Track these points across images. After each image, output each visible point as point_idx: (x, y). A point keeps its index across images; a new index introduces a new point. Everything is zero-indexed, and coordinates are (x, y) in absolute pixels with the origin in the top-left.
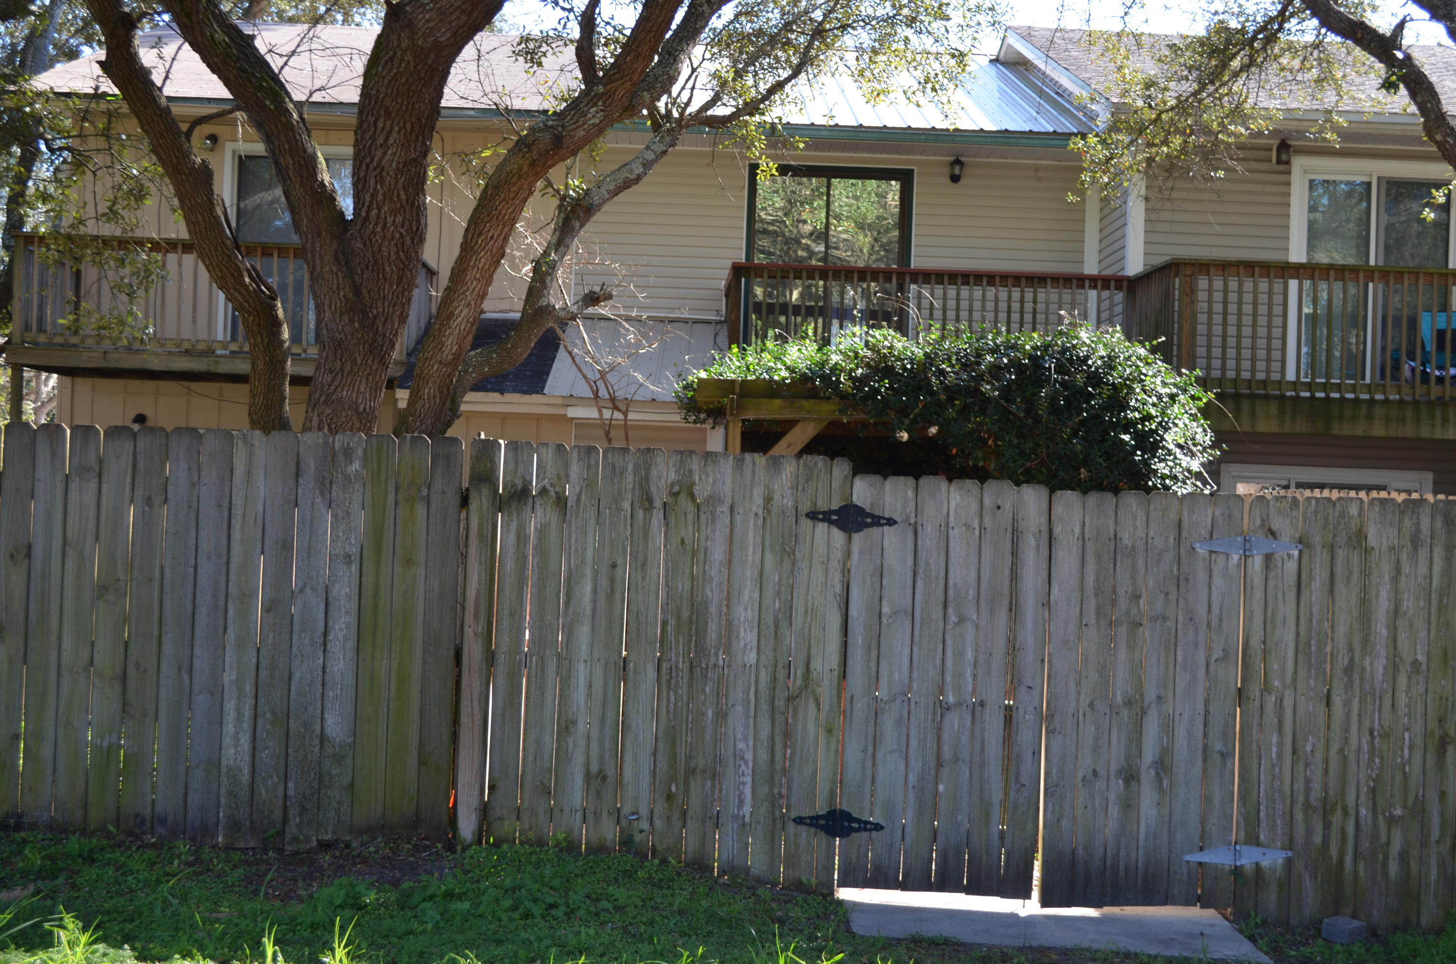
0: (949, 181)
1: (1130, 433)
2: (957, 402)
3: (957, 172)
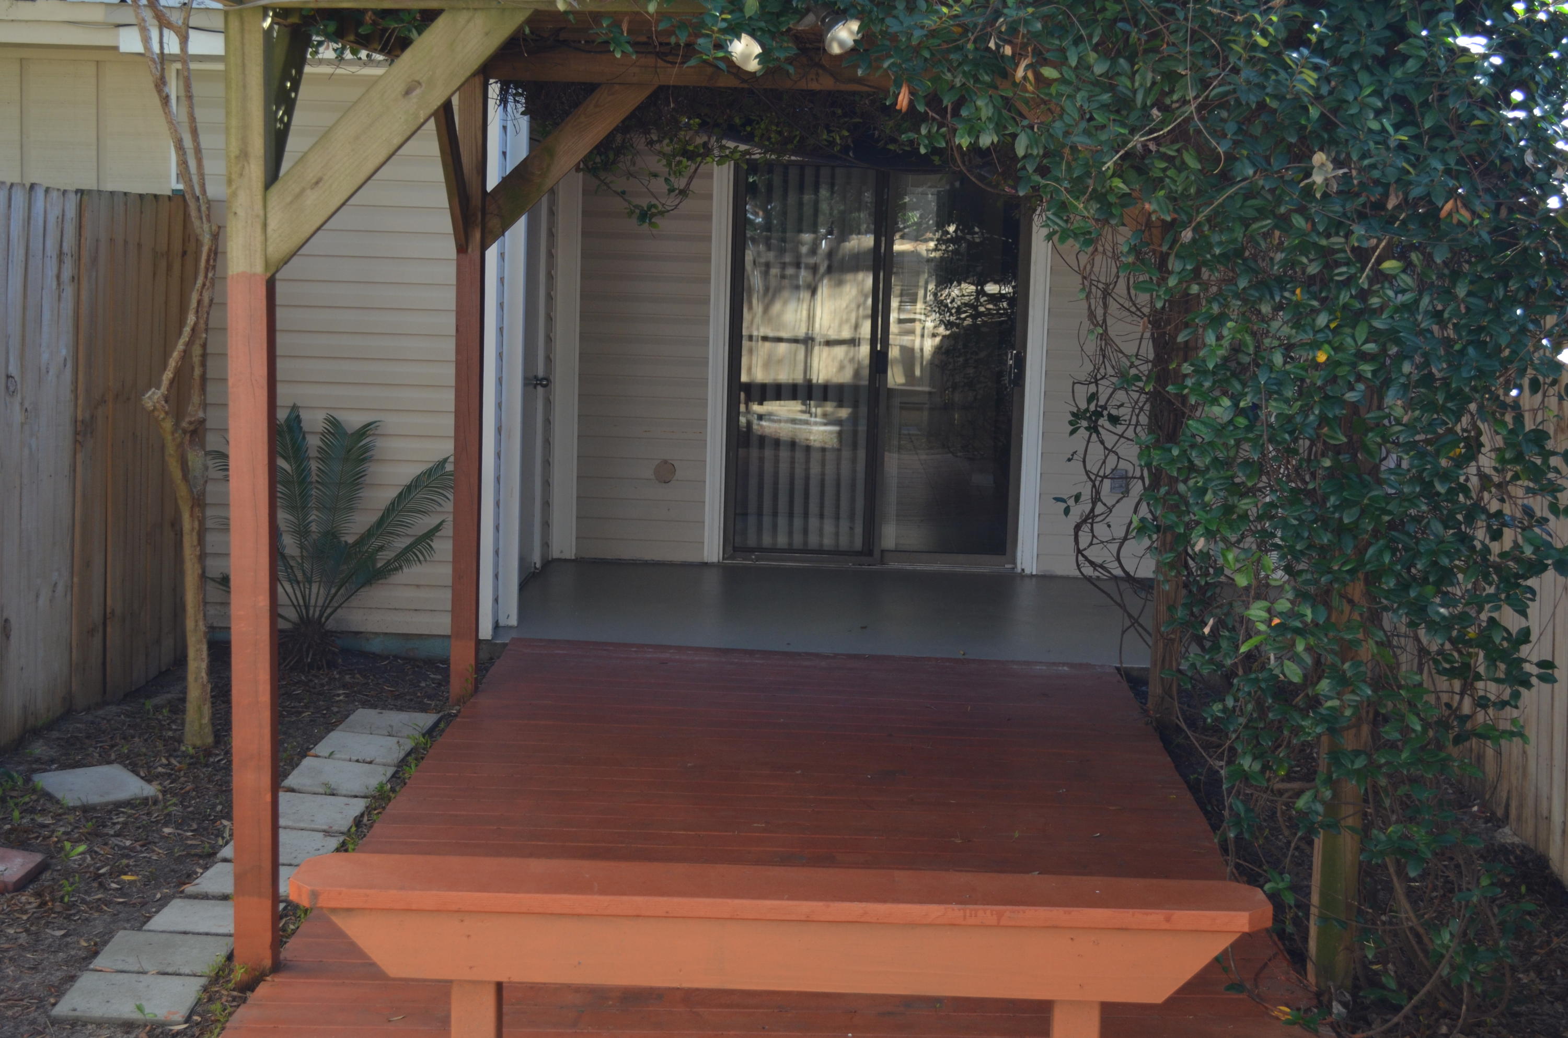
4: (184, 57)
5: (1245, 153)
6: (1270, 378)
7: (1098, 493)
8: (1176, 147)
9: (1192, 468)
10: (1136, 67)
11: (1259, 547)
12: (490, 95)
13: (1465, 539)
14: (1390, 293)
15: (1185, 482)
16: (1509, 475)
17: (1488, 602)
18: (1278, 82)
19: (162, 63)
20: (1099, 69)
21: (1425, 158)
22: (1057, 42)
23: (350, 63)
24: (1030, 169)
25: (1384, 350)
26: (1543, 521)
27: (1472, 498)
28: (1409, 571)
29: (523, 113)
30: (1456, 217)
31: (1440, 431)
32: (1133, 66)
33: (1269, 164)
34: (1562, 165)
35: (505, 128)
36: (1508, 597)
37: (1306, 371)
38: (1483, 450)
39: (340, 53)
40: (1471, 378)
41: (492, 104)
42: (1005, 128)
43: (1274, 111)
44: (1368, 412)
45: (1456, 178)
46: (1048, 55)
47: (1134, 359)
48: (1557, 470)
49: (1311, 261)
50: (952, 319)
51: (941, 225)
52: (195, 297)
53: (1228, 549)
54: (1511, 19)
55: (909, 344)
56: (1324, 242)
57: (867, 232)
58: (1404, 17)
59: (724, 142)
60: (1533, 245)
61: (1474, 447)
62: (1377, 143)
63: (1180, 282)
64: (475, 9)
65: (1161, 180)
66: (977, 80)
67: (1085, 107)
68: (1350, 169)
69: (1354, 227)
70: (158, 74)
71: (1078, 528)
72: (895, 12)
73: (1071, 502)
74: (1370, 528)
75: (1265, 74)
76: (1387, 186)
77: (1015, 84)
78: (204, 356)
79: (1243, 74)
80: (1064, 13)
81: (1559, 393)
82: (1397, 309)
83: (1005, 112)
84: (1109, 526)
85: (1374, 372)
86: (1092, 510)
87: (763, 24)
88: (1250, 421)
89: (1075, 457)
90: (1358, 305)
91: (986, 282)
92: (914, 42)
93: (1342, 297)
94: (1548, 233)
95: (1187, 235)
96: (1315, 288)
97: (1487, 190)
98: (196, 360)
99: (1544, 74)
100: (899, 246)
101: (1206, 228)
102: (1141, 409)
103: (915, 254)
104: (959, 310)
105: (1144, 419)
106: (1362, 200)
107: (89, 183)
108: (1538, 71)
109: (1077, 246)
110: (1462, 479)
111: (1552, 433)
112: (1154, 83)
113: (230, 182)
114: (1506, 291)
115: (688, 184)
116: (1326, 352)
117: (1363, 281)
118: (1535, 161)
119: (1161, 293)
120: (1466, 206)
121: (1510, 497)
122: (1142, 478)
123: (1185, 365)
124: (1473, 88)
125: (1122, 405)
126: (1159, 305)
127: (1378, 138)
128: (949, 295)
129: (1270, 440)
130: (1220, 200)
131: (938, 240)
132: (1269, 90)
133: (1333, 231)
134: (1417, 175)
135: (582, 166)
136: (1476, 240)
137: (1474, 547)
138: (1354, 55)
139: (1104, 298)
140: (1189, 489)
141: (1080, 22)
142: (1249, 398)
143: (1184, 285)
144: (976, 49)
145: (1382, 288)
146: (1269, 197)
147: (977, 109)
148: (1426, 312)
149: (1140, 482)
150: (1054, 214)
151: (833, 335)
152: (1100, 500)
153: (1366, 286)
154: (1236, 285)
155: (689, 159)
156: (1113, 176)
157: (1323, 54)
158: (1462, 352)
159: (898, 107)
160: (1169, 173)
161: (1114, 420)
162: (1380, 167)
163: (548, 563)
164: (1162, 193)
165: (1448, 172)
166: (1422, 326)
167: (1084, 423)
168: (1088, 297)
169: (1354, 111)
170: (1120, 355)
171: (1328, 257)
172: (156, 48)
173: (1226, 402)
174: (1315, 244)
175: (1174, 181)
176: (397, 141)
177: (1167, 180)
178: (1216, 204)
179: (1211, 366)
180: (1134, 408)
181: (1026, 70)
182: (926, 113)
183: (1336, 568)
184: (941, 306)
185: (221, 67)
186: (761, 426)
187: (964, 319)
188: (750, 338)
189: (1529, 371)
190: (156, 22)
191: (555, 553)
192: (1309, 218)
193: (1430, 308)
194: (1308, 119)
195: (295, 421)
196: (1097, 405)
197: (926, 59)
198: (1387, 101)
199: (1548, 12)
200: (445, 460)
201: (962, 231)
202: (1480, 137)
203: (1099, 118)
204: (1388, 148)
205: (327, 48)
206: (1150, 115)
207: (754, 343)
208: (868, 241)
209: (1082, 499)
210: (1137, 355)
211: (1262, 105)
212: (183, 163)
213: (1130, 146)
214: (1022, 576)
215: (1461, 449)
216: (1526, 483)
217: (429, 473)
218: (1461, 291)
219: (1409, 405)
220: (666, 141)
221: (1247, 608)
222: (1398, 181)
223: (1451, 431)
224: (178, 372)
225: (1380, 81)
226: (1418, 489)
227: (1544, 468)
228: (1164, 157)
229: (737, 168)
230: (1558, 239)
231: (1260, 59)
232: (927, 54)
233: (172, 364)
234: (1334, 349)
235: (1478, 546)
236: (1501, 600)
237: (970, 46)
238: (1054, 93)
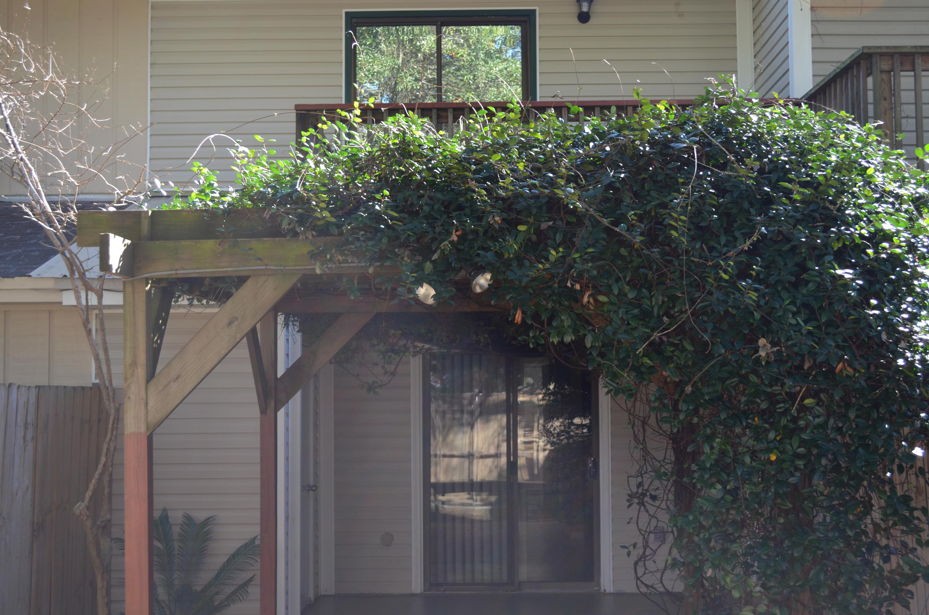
0: (576, 21)
1: (852, 266)
2: (522, 228)
3: (585, 9)
4: (100, 307)
5: (719, 340)
6: (743, 471)
7: (647, 542)
8: (679, 338)
9: (702, 527)
10: (653, 293)
11: (745, 573)
12: (279, 322)
13: (868, 563)
14: (810, 418)
15: (698, 535)
16: (891, 523)
17: (885, 601)
18: (735, 298)
19: (87, 311)
20: (631, 295)
21: (824, 339)
22: (606, 281)
23: (196, 306)
24: (595, 354)
25: (810, 452)
26: (914, 550)
27: (869, 538)
28: (836, 584)
29: (298, 332)
30: (845, 373)
31: (847, 498)
32: (650, 293)
33: (734, 346)
34: (903, 340)
35: (287, 340)
36: (897, 597)
37: (765, 466)
38: (874, 508)
39: (191, 301)
40: (862, 467)
41: (279, 327)
42: (579, 331)
43: (734, 315)
44: (804, 489)
45: (843, 350)
46: (601, 289)
47: (662, 463)
48: (918, 519)
49: (762, 401)
50: (555, 440)
51: (545, 385)
52: (105, 447)
53: (726, 575)
54: (866, 258)
55: (529, 456)
56: (769, 390)
57: (501, 391)
58: (805, 259)
59: (416, 343)
60: (891, 387)
61: (868, 507)
62: (795, 331)
63: (686, 416)
64: (269, 275)
65: (671, 357)
66: (561, 304)
67: (624, 317)
68: (781, 347)
69: (786, 381)
70: (85, 317)
71: (636, 564)
72: (511, 268)
73: (631, 548)
74: (810, 559)
75: (727, 294)
76: (803, 356)
77: (583, 306)
78: (111, 481)
79: (715, 296)
80: (609, 265)
81: (916, 473)
82: (815, 427)
83: (578, 322)
84: (655, 562)
85: (805, 465)
86: (644, 553)
87: (435, 277)
88: (733, 497)
89: (632, 521)
90: (792, 426)
91: (574, 418)
92: (523, 284)
93: (782, 421)
94: (899, 380)
95: (689, 389)
96: (766, 417)
97: (861, 356)
98: (106, 484)
99: (888, 288)
100: (521, 399)
101: (699, 384)
102: (669, 491)
103: (531, 402)
104: (559, 435)
105: (671, 497)
106: (789, 364)
107: (43, 381)
108: (885, 287)
109: (625, 398)
110: (863, 527)
111: (913, 495)
112: (663, 302)
113: (126, 379)
114: (878, 414)
115: (396, 368)
116: (776, 454)
117: (794, 411)
118: (888, 338)
119: (676, 423)
120: (850, 365)
121: (892, 536)
122: (672, 532)
123: (693, 465)
124: (848, 298)
125: (658, 489)
126: (675, 430)
127: (796, 329)
128: (552, 426)
129: (746, 508)
130: (706, 368)
131: (544, 394)
132: (730, 304)
133: (774, 383)
134: (820, 349)
135: (333, 360)
136: (858, 385)
137: (874, 567)
138: (778, 282)
139: (643, 426)
140: (700, 540)
141: (618, 269)
142: (732, 484)
143: (689, 418)
144: (560, 287)
145: (806, 415)
146: (735, 365)
147: (562, 321)
148: (832, 428)
149: (671, 535)
150: (610, 380)
151: (485, 452)
152: (648, 546)
153: (796, 415)
154: (719, 416)
155: (395, 354)
156: (643, 356)
157: (760, 282)
158: (856, 451)
159: (516, 322)
160: (676, 353)
161: (654, 498)
162: (798, 345)
163: (318, 598)
164: (672, 365)
165: (838, 346)
166: (831, 436)
167: (636, 501)
168: (633, 427)
169: (780, 313)
170: (654, 461)
171: (772, 398)
172: (84, 302)
173: (719, 487)
174: (764, 392)
175: (679, 358)
176: (224, 352)
177: (675, 358)
178: (704, 370)
179: (708, 466)
180: (665, 490)
181: (589, 297)
182: (532, 324)
183: (792, 584)
184: (547, 432)
185: (121, 311)
186: (444, 508)
187: (562, 440)
188: (436, 456)
189: (896, 460)
190: (83, 287)
191: (323, 591)
192: (759, 376)
193: (835, 426)
194: (754, 319)
195: (165, 518)
196: (643, 490)
197: (530, 294)
198: (799, 307)
199: (887, 253)
200: (255, 538)
201: (558, 388)
202: (855, 326)
203: (633, 324)
204: (802, 334)
205: (183, 300)
206: (662, 320)
207: (438, 459)
208: (503, 396)
209: (638, 546)
210: (665, 459)
211: (727, 312)
212: (99, 368)
213: (652, 339)
214: (605, 594)
215: (861, 509)
216: (902, 527)
217: (245, 546)
218: (852, 415)
219: (827, 484)
220: (382, 344)
221: (741, 611)
222: (809, 353)
223: (853, 498)
224: (95, 492)
225: (794, 296)
226: (837, 534)
227: (911, 518)
228: (672, 344)
229: (424, 358)
230: (905, 383)
231: (723, 286)
232: (531, 291)
233: (91, 486)
234: (780, 452)
235: (876, 567)
236: (893, 599)
237: (556, 285)
238: (606, 310)
